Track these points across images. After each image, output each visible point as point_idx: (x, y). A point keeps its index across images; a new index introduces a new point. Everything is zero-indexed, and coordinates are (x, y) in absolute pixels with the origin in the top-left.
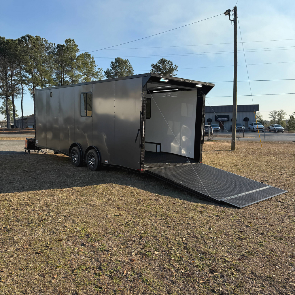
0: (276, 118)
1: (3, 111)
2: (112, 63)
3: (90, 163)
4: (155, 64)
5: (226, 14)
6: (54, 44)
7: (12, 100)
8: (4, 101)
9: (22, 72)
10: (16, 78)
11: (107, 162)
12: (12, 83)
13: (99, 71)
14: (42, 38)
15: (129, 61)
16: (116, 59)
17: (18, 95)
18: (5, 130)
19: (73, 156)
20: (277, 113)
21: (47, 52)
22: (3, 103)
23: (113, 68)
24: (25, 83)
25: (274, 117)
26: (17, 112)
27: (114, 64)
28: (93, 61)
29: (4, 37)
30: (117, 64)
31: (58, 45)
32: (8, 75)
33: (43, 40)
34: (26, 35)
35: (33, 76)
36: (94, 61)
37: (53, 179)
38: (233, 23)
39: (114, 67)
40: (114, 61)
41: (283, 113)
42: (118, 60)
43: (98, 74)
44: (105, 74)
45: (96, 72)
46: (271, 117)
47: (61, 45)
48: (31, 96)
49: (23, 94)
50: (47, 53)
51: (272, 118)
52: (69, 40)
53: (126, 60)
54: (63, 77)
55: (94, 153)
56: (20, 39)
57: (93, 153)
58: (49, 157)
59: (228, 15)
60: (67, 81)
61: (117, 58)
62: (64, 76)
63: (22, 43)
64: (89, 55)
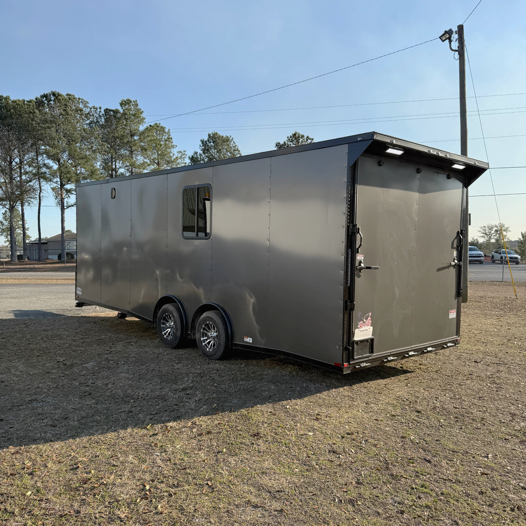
0: (492, 237)
1: (3, 229)
2: (202, 142)
3: (204, 341)
4: (282, 143)
5: (444, 39)
6: (100, 108)
7: (20, 209)
8: (6, 211)
9: (39, 159)
10: (29, 169)
11: (249, 340)
12: (21, 179)
13: (179, 155)
14: (79, 99)
15: (233, 139)
16: (209, 135)
17: (32, 200)
18: (7, 263)
19: (163, 324)
20: (494, 230)
21: (86, 122)
22: (4, 214)
23: (204, 151)
24: (46, 179)
25: (489, 235)
26: (28, 230)
27: (206, 143)
28: (169, 138)
29: (9, 96)
30: (212, 144)
31: (107, 111)
32: (14, 163)
33: (81, 101)
34: (50, 92)
35: (60, 166)
36: (172, 139)
37: (130, 386)
38: (457, 55)
39: (206, 149)
40: (206, 138)
41: (504, 228)
42: (214, 138)
43: (178, 161)
44: (190, 161)
45: (175, 157)
46: (482, 236)
47: (112, 111)
48: (56, 201)
49: (41, 199)
50: (87, 124)
51: (484, 237)
52: (127, 100)
53: (228, 137)
54: (114, 166)
55: (215, 319)
56: (40, 98)
57: (212, 319)
58: (104, 322)
59: (448, 40)
60: (122, 174)
61: (211, 133)
62: (116, 166)
63: (43, 106)
64: (163, 128)
